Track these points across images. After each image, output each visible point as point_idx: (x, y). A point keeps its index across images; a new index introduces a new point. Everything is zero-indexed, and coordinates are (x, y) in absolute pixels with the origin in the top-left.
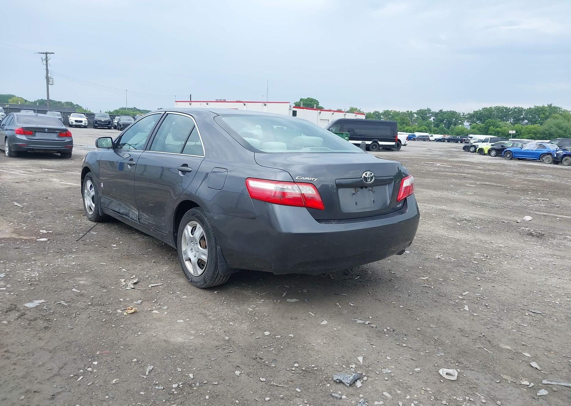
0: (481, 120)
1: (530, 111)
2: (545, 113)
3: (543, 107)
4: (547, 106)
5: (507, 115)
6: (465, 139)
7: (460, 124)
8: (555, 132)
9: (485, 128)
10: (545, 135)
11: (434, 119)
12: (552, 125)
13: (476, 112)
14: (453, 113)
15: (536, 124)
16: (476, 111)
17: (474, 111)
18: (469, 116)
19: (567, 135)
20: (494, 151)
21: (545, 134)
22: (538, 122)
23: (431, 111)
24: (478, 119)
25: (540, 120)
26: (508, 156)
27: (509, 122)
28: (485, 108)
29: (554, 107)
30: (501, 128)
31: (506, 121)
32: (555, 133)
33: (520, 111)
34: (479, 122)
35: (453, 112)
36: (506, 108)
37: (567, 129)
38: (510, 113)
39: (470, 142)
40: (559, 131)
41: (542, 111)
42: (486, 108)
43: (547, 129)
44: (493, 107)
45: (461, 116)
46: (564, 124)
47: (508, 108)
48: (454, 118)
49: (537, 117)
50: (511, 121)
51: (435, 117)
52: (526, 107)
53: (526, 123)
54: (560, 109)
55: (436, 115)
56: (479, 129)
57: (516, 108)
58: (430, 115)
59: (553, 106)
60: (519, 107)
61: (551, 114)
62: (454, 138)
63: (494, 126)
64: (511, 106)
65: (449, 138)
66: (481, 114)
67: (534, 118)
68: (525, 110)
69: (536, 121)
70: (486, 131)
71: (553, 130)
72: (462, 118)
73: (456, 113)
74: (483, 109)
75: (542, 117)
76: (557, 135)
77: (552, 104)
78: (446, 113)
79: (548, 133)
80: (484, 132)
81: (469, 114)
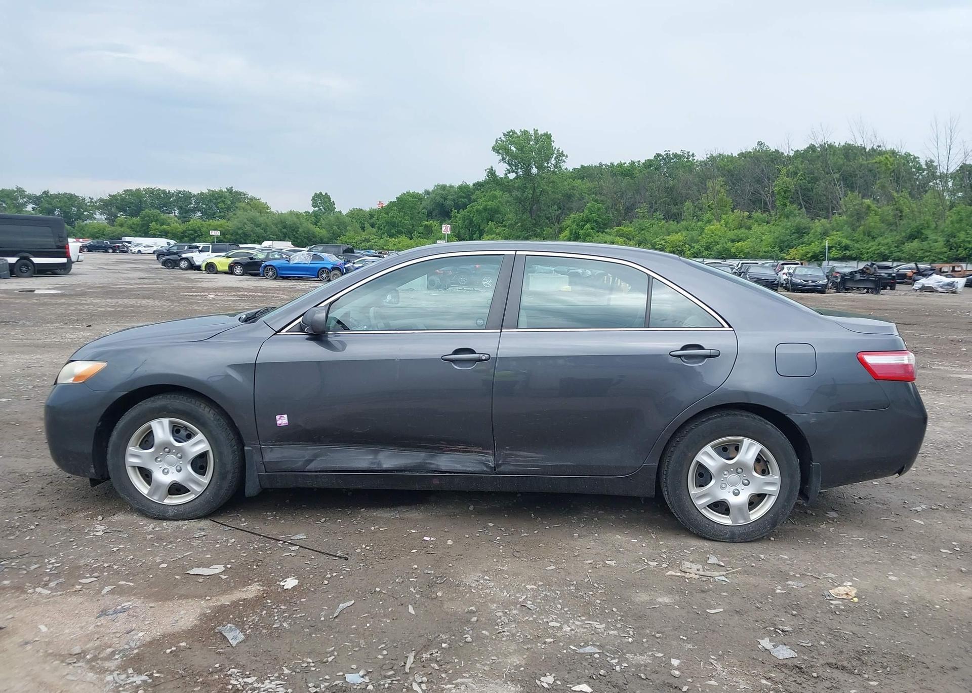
0: (124, 211)
1: (201, 197)
2: (225, 201)
3: (221, 191)
4: (226, 190)
5: (167, 203)
6: (119, 246)
7: (88, 217)
8: (252, 231)
9: (143, 226)
10: (238, 237)
11: (33, 208)
12: (245, 221)
13: (113, 197)
14: (71, 199)
15: (214, 218)
16: (114, 195)
17: (110, 195)
18: (101, 203)
19: (269, 235)
20: (239, 267)
21: (237, 234)
22: (218, 215)
23: (27, 193)
24: (121, 209)
25: (220, 212)
26: (270, 273)
27: (173, 214)
28: (128, 190)
29: (236, 192)
30: (169, 224)
31: (169, 213)
32: (252, 233)
33: (186, 197)
34: (122, 213)
35: (71, 195)
36: (164, 192)
37: (267, 226)
38: (172, 199)
39: (131, 250)
40: (257, 229)
41: (221, 197)
42: (131, 190)
43: (240, 226)
44: (142, 189)
45: (88, 204)
46: (262, 218)
47: (167, 191)
48: (74, 207)
49: (214, 208)
50: (175, 213)
51: (36, 204)
52: (195, 191)
53: (199, 216)
54: (245, 195)
55: (36, 200)
56: (131, 228)
57: (180, 192)
58: (25, 200)
59: (234, 191)
60: (184, 191)
61: (235, 203)
62: (99, 244)
63: (156, 221)
64: (171, 188)
65: (90, 243)
66: (123, 199)
67: (210, 208)
68: (194, 196)
69: (214, 214)
70: (145, 230)
71: (248, 227)
72: (89, 206)
73: (77, 197)
74: (125, 191)
75: (222, 208)
76: (255, 235)
77: (232, 187)
78: (57, 196)
79: (242, 233)
80: (141, 232)
81: (101, 200)
